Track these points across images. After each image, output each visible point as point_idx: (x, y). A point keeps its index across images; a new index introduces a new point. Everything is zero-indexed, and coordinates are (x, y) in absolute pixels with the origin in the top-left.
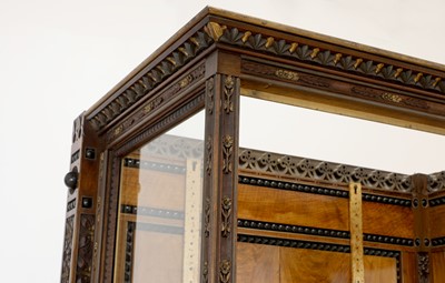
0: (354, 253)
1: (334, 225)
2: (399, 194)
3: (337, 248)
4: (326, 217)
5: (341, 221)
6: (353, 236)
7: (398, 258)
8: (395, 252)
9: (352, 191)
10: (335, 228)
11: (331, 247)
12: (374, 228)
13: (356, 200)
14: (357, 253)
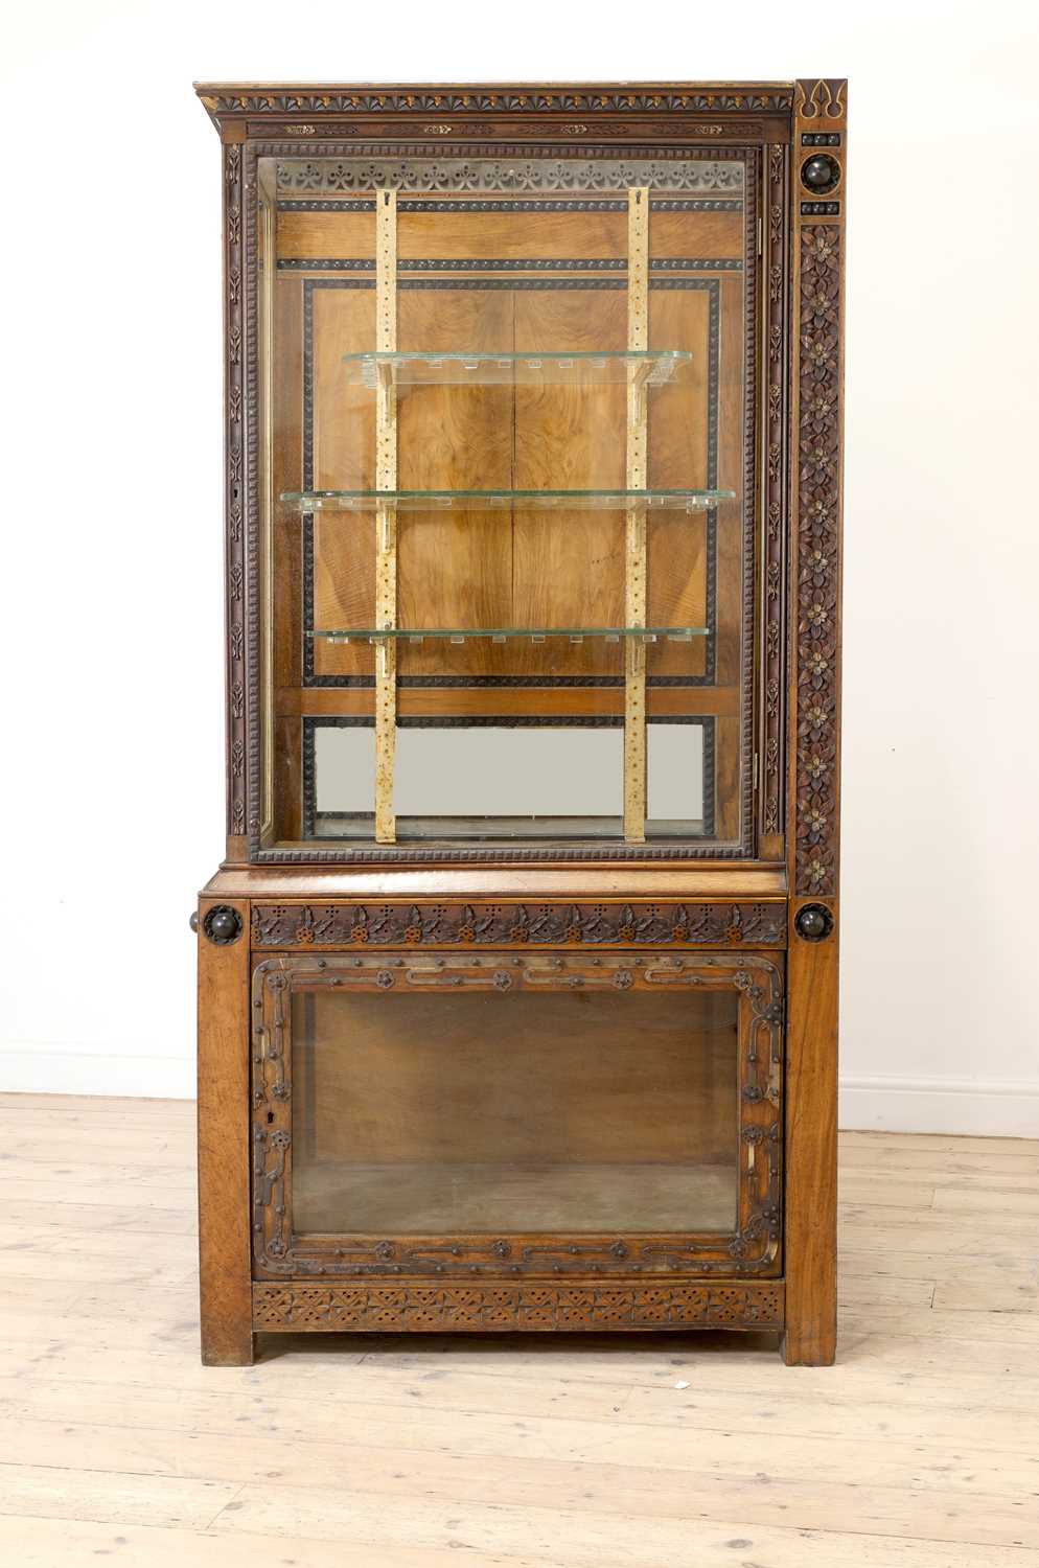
0: (632, 288)
1: (605, 253)
2: (721, 193)
3: (607, 285)
4: (592, 242)
5: (614, 245)
6: (632, 265)
7: (715, 290)
8: (707, 282)
9: (632, 200)
10: (605, 257)
11: (597, 285)
12: (674, 250)
13: (638, 213)
14: (638, 289)
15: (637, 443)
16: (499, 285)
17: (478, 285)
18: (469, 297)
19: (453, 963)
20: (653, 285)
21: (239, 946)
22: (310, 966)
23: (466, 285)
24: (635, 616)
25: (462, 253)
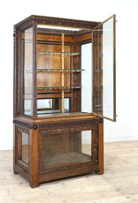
2: (72, 35)
5: (60, 40)
6: (62, 42)
7: (71, 46)
11: (58, 44)
12: (67, 41)
13: (63, 36)
14: (63, 45)
15: (63, 64)
16: (47, 44)
17: (45, 44)
18: (44, 45)
19: (63, 130)
20: (65, 45)
21: (37, 130)
22: (46, 132)
23: (43, 44)
24: (63, 85)
25: (43, 40)
